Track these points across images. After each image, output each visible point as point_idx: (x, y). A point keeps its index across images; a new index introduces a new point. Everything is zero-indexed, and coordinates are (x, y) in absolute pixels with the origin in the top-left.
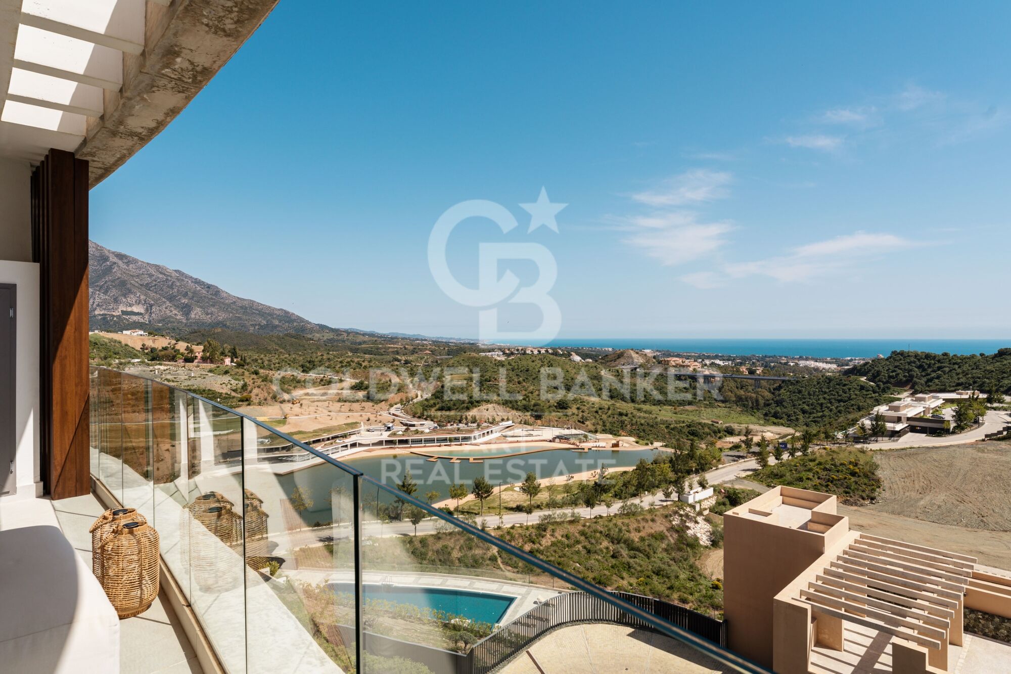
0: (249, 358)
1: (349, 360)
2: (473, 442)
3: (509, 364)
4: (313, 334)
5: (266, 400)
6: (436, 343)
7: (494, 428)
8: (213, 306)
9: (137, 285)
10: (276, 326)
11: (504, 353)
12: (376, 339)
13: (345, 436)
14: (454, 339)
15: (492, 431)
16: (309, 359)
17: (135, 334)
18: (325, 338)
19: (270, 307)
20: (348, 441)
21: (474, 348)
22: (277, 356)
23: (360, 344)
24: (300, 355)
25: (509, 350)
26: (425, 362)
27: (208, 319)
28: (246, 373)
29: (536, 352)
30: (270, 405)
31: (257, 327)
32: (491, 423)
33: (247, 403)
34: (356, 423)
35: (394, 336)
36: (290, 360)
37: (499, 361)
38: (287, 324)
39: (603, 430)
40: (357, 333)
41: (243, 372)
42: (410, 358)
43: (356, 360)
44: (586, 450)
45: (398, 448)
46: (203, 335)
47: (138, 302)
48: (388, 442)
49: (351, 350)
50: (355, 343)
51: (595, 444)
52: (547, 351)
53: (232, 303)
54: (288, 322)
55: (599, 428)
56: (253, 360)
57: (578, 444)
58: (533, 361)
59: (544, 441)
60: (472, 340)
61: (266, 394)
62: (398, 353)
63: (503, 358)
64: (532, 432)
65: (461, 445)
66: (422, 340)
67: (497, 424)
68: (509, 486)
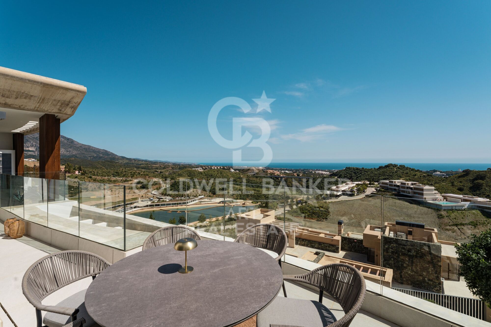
0: (88, 171)
1: (135, 171)
2: (188, 204)
3: (205, 173)
4: (119, 161)
5: (95, 189)
6: (174, 164)
7: (196, 199)
8: (70, 148)
9: (31, 138)
10: (102, 157)
11: (203, 169)
12: (148, 162)
13: (131, 204)
14: (182, 163)
15: (195, 200)
16: (116, 172)
17: (31, 160)
18: (124, 162)
19: (98, 149)
20: (133, 206)
21: (190, 166)
22: (101, 170)
23: (140, 165)
24: (112, 170)
25: (205, 167)
26: (169, 172)
27: (67, 154)
28: (86, 178)
29: (216, 168)
30: (97, 191)
31: (92, 158)
32: (195, 197)
33: (86, 190)
34: (137, 198)
35: (156, 161)
36: (107, 172)
37: (200, 172)
38: (106, 156)
39: (240, 198)
40: (139, 160)
41: (84, 177)
42: (163, 171)
43: (138, 172)
44: (232, 206)
45: (155, 208)
46: (65, 161)
47: (32, 146)
48: (150, 206)
49: (136, 168)
50: (138, 164)
51: (236, 204)
52: (220, 168)
53: (80, 147)
54: (107, 155)
55: (239, 197)
56: (89, 172)
57: (229, 204)
58: (214, 172)
59: (216, 203)
60: (190, 163)
61: (95, 186)
62: (157, 169)
63: (202, 171)
64: (211, 200)
65: (182, 206)
66: (168, 163)
67: (197, 197)
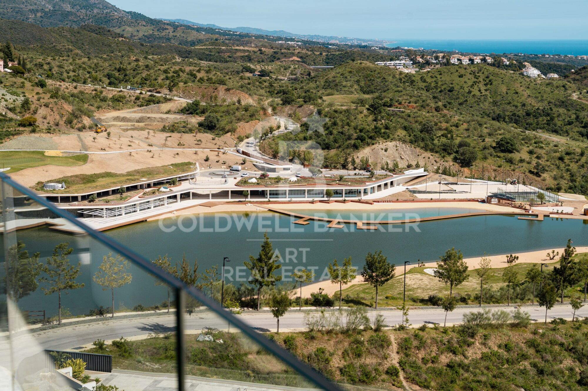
0: (31, 62)
1: (177, 68)
2: (364, 198)
3: (423, 80)
4: (123, 28)
5: (57, 125)
6: (308, 44)
7: (396, 178)
10: (69, 13)
11: (415, 62)
12: (217, 36)
13: (172, 182)
14: (336, 38)
15: (392, 183)
16: (118, 67)
18: (141, 34)
20: (178, 189)
21: (367, 54)
22: (71, 60)
23: (193, 44)
24: (105, 60)
25: (422, 57)
26: (292, 74)
28: (28, 84)
29: (466, 61)
30: (64, 133)
31: (39, 14)
32: (390, 171)
33: (30, 128)
34: (189, 164)
35: (245, 32)
36: (90, 67)
37: (407, 75)
38: (83, 11)
39: (570, 188)
40: (188, 28)
41: (23, 83)
42: (269, 68)
43: (188, 69)
44: (541, 218)
45: (250, 202)
48: (236, 194)
49: (180, 53)
50: (186, 43)
51: (555, 209)
52: (484, 60)
54: (85, 7)
55: (564, 183)
56: (36, 65)
57: (528, 207)
58: (461, 76)
59: (473, 200)
60: (364, 41)
61: (58, 117)
62: (250, 60)
63: (412, 70)
64: (454, 187)
65: (344, 201)
66: (287, 40)
67: (401, 172)
68: (417, 266)
